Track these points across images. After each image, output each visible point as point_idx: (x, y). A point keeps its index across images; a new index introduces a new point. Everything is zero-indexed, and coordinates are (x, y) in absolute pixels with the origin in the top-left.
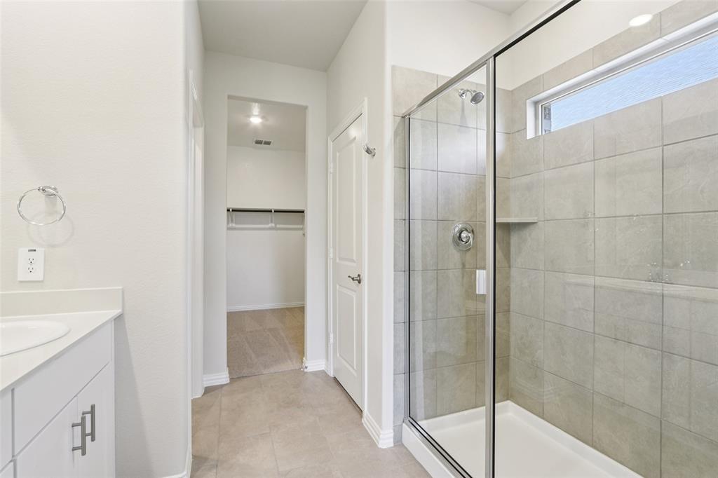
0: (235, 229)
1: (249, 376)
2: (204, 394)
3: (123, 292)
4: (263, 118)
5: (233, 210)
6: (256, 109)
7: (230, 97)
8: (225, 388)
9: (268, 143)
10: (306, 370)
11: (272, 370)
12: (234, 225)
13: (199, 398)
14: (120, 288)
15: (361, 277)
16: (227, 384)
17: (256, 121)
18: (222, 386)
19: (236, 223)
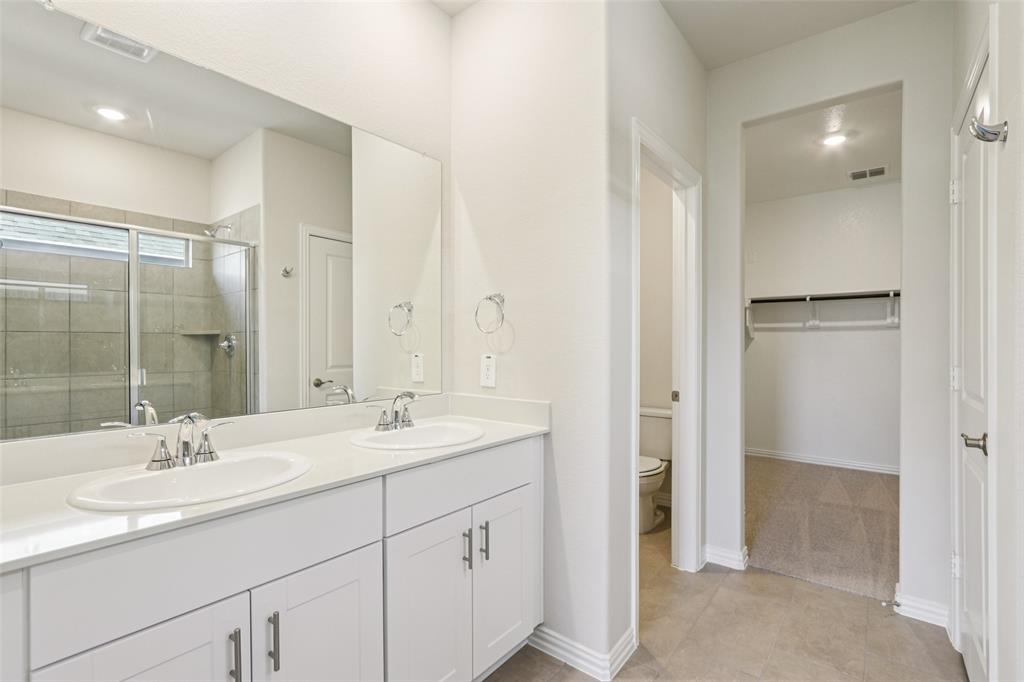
0: (818, 328)
1: (779, 574)
2: (701, 571)
3: (550, 408)
4: (851, 134)
5: (811, 299)
6: (834, 123)
7: (746, 125)
8: (733, 575)
9: (880, 172)
10: (896, 609)
11: (826, 581)
12: (817, 323)
13: (692, 574)
14: (548, 402)
15: (988, 440)
16: (740, 571)
17: (834, 141)
18: (731, 571)
19: (821, 321)
